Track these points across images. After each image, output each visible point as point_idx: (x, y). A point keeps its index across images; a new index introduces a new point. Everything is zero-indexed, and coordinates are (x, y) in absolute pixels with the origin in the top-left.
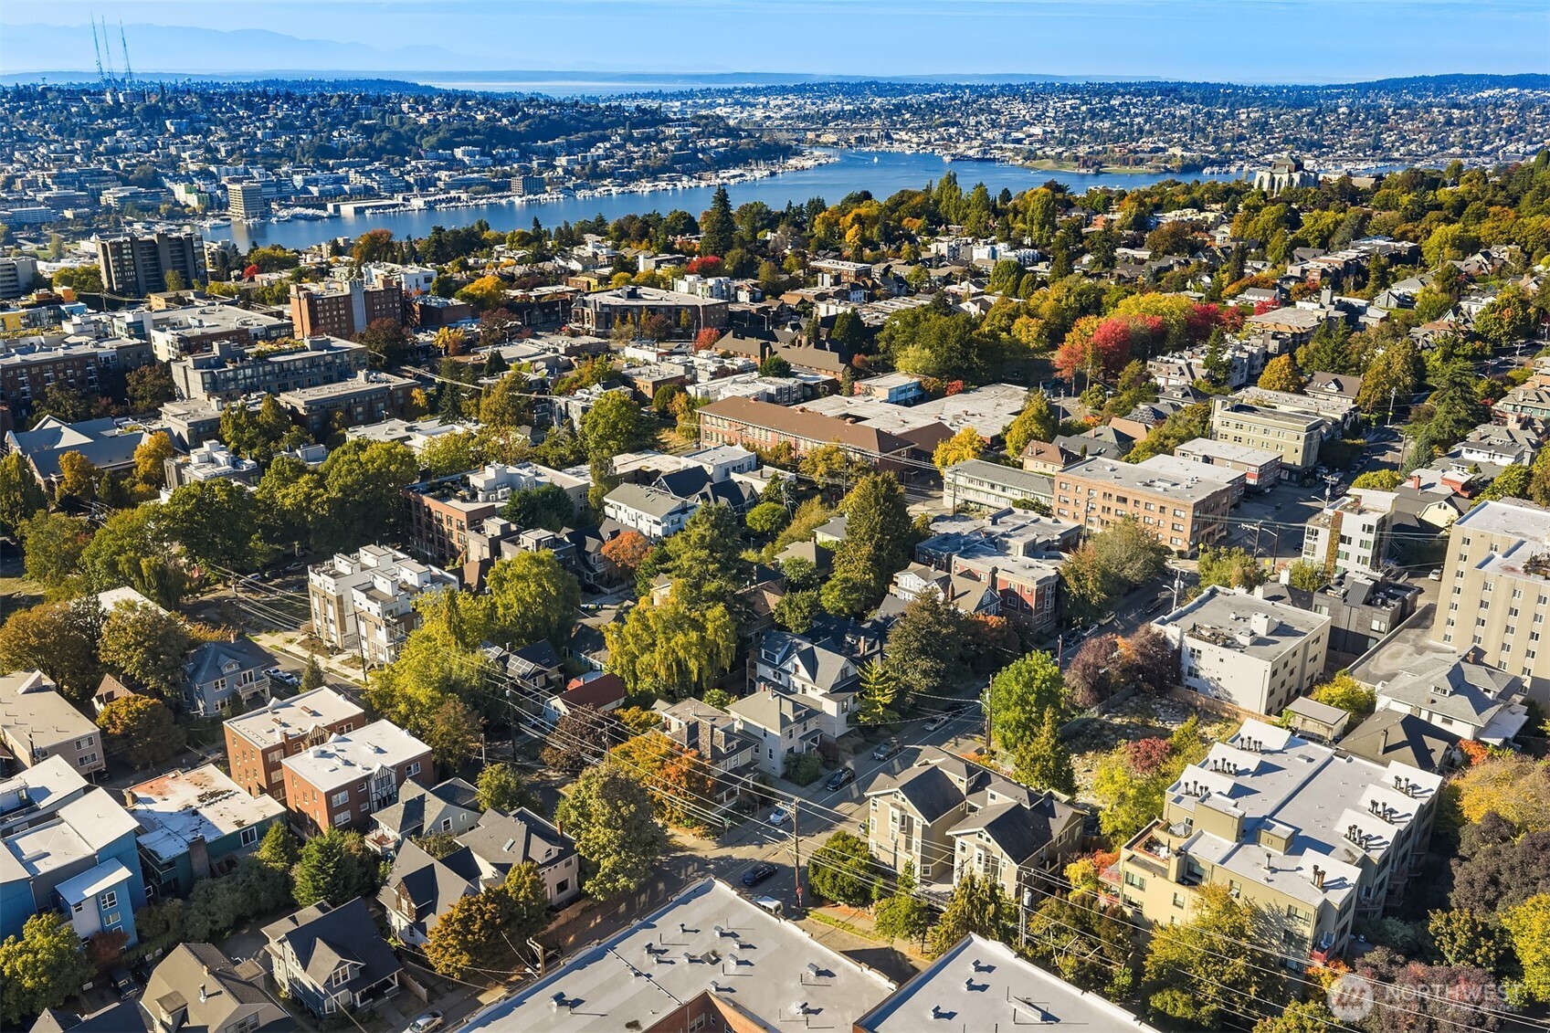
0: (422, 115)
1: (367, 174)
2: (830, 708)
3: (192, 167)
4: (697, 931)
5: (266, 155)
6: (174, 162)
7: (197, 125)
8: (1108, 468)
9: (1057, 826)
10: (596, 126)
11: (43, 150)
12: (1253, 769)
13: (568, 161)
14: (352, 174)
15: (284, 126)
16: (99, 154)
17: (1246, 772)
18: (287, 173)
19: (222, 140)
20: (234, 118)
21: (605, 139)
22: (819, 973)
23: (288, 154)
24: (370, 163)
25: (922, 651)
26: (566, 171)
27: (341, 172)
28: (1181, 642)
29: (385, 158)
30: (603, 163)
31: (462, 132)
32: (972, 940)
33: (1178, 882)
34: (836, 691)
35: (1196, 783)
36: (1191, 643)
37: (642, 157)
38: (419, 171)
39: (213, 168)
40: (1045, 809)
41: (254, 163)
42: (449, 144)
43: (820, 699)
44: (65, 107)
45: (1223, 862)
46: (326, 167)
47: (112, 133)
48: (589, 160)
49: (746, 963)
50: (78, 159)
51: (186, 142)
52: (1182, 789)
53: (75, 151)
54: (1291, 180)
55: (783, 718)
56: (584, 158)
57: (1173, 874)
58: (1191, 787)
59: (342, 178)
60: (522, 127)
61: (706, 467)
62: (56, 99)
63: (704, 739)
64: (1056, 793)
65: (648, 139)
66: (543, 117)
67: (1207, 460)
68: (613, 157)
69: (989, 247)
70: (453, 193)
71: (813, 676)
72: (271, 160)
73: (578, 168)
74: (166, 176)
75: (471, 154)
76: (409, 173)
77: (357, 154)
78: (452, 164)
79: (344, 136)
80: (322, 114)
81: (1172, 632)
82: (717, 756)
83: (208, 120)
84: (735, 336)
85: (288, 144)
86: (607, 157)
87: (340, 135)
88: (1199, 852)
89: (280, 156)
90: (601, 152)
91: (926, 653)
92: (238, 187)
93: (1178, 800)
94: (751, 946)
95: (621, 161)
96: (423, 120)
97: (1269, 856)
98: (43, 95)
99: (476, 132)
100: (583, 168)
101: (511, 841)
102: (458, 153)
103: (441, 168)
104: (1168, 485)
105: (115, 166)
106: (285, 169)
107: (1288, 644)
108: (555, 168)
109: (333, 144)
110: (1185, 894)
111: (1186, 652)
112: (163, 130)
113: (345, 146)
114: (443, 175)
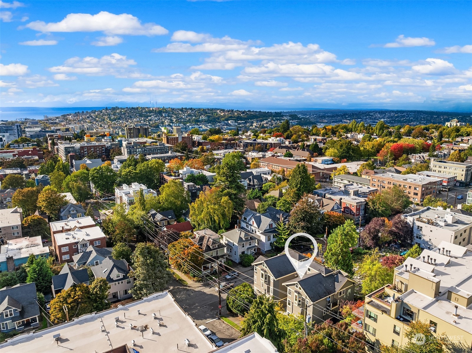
0: (222, 113)
1: (207, 126)
2: (263, 238)
3: (167, 124)
4: (145, 315)
5: (184, 122)
6: (163, 123)
7: (170, 115)
8: (390, 175)
9: (338, 287)
10: (264, 117)
11: (135, 120)
12: (445, 264)
13: (256, 124)
14: (203, 126)
15: (189, 115)
16: (147, 121)
17: (442, 264)
18: (188, 126)
19: (175, 118)
20: (178, 113)
21: (266, 120)
22: (190, 345)
23: (189, 121)
24: (208, 124)
25: (303, 219)
26: (256, 127)
27: (201, 126)
28: (414, 223)
29: (212, 122)
30: (265, 125)
31: (231, 117)
32: (254, 336)
33: (397, 318)
34: (265, 233)
35: (411, 265)
36: (418, 223)
37: (275, 124)
38: (219, 126)
39: (171, 124)
40: (334, 278)
41: (180, 123)
42: (227, 120)
43: (260, 235)
44: (142, 111)
45: (425, 308)
46: (198, 125)
47: (151, 116)
48: (262, 124)
49: (159, 334)
50: (142, 122)
51: (166, 118)
52: (404, 269)
53: (142, 120)
54: (457, 125)
55: (240, 238)
56: (260, 124)
57: (393, 313)
58: (409, 268)
59: (201, 127)
60: (246, 117)
61: (253, 172)
62: (140, 109)
63: (205, 242)
64: (342, 271)
65: (277, 120)
66: (251, 114)
67: (428, 176)
68: (268, 124)
69: (363, 135)
70: (227, 131)
71: (259, 227)
72: (185, 123)
73: (259, 126)
74: (160, 126)
75: (232, 122)
76: (217, 126)
77: (205, 122)
78: (228, 124)
79: (203, 117)
80: (198, 113)
81: (409, 220)
82: (208, 249)
83: (172, 114)
84: (279, 148)
85: (189, 119)
86: (266, 124)
87: (202, 117)
88: (411, 301)
89: (187, 122)
90: (265, 122)
91: (304, 220)
92: (175, 128)
93: (401, 273)
94: (165, 326)
95: (270, 125)
96: (222, 114)
97: (456, 307)
98: (137, 108)
99: (235, 117)
100: (260, 126)
101: (106, 269)
102: (229, 122)
103: (225, 125)
104: (413, 180)
105: (150, 123)
106: (188, 125)
107: (461, 227)
108: (253, 126)
109: (200, 119)
110: (401, 327)
111: (415, 228)
112: (162, 116)
113: (202, 120)
114: (225, 127)
